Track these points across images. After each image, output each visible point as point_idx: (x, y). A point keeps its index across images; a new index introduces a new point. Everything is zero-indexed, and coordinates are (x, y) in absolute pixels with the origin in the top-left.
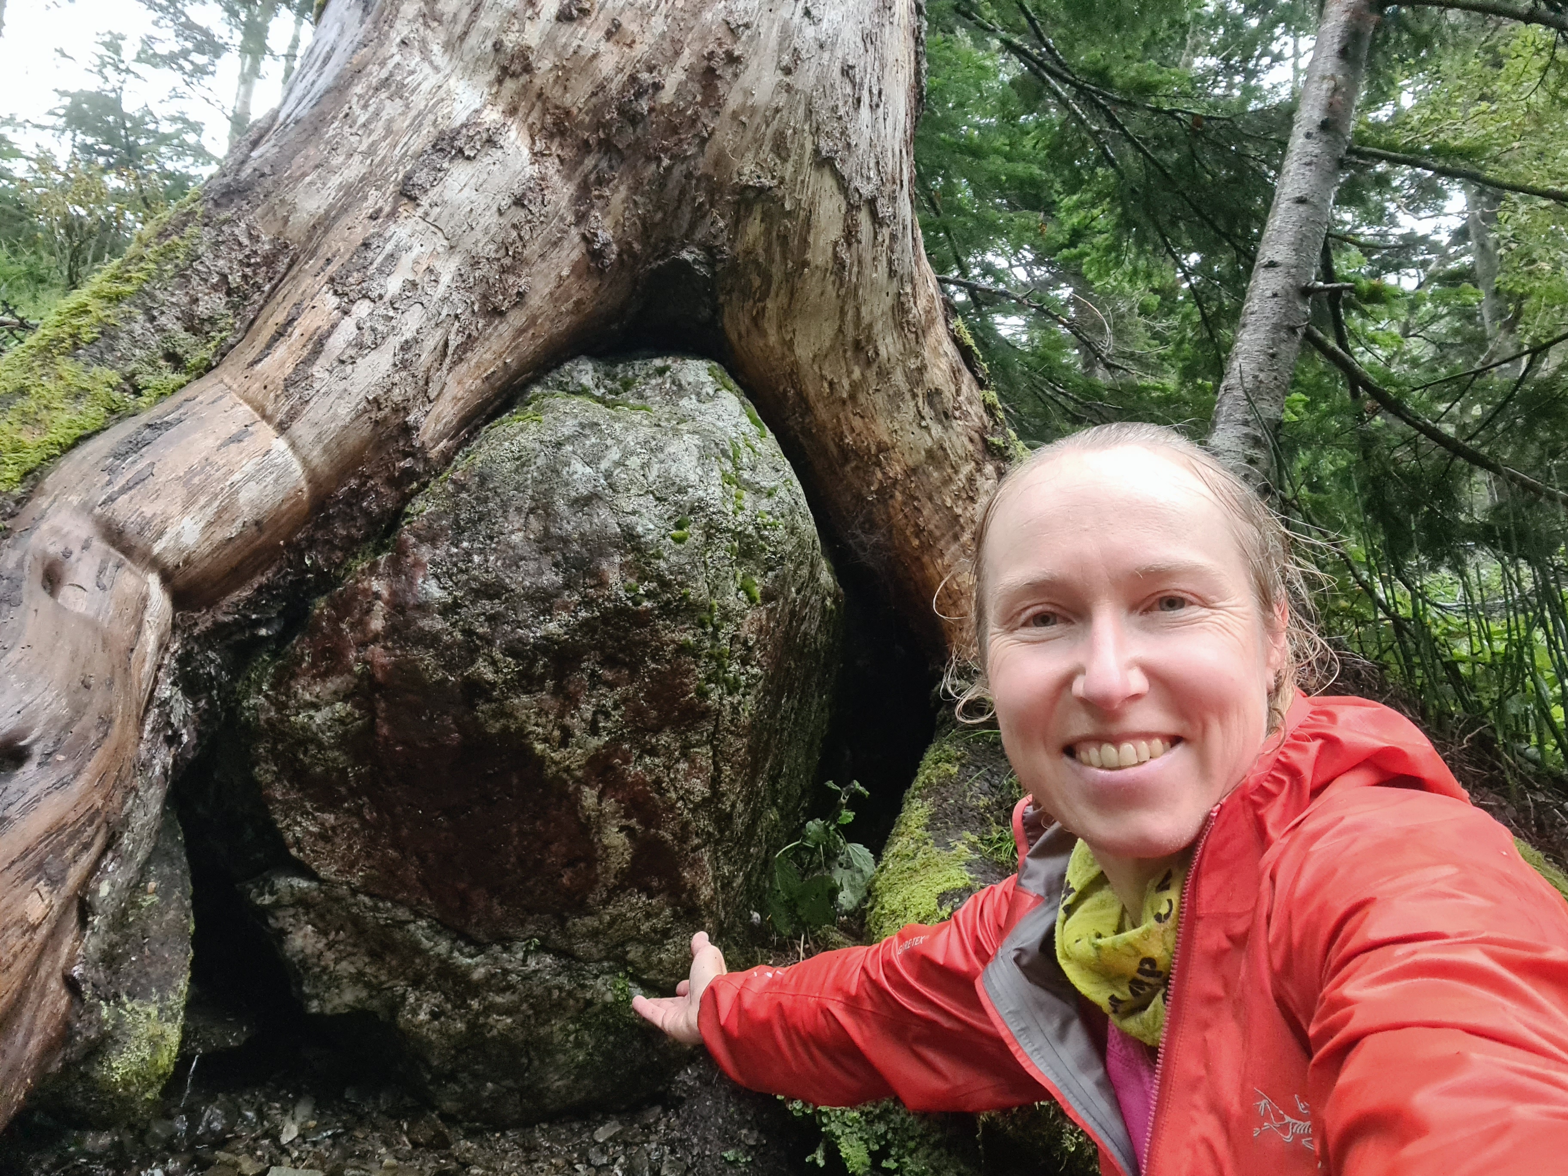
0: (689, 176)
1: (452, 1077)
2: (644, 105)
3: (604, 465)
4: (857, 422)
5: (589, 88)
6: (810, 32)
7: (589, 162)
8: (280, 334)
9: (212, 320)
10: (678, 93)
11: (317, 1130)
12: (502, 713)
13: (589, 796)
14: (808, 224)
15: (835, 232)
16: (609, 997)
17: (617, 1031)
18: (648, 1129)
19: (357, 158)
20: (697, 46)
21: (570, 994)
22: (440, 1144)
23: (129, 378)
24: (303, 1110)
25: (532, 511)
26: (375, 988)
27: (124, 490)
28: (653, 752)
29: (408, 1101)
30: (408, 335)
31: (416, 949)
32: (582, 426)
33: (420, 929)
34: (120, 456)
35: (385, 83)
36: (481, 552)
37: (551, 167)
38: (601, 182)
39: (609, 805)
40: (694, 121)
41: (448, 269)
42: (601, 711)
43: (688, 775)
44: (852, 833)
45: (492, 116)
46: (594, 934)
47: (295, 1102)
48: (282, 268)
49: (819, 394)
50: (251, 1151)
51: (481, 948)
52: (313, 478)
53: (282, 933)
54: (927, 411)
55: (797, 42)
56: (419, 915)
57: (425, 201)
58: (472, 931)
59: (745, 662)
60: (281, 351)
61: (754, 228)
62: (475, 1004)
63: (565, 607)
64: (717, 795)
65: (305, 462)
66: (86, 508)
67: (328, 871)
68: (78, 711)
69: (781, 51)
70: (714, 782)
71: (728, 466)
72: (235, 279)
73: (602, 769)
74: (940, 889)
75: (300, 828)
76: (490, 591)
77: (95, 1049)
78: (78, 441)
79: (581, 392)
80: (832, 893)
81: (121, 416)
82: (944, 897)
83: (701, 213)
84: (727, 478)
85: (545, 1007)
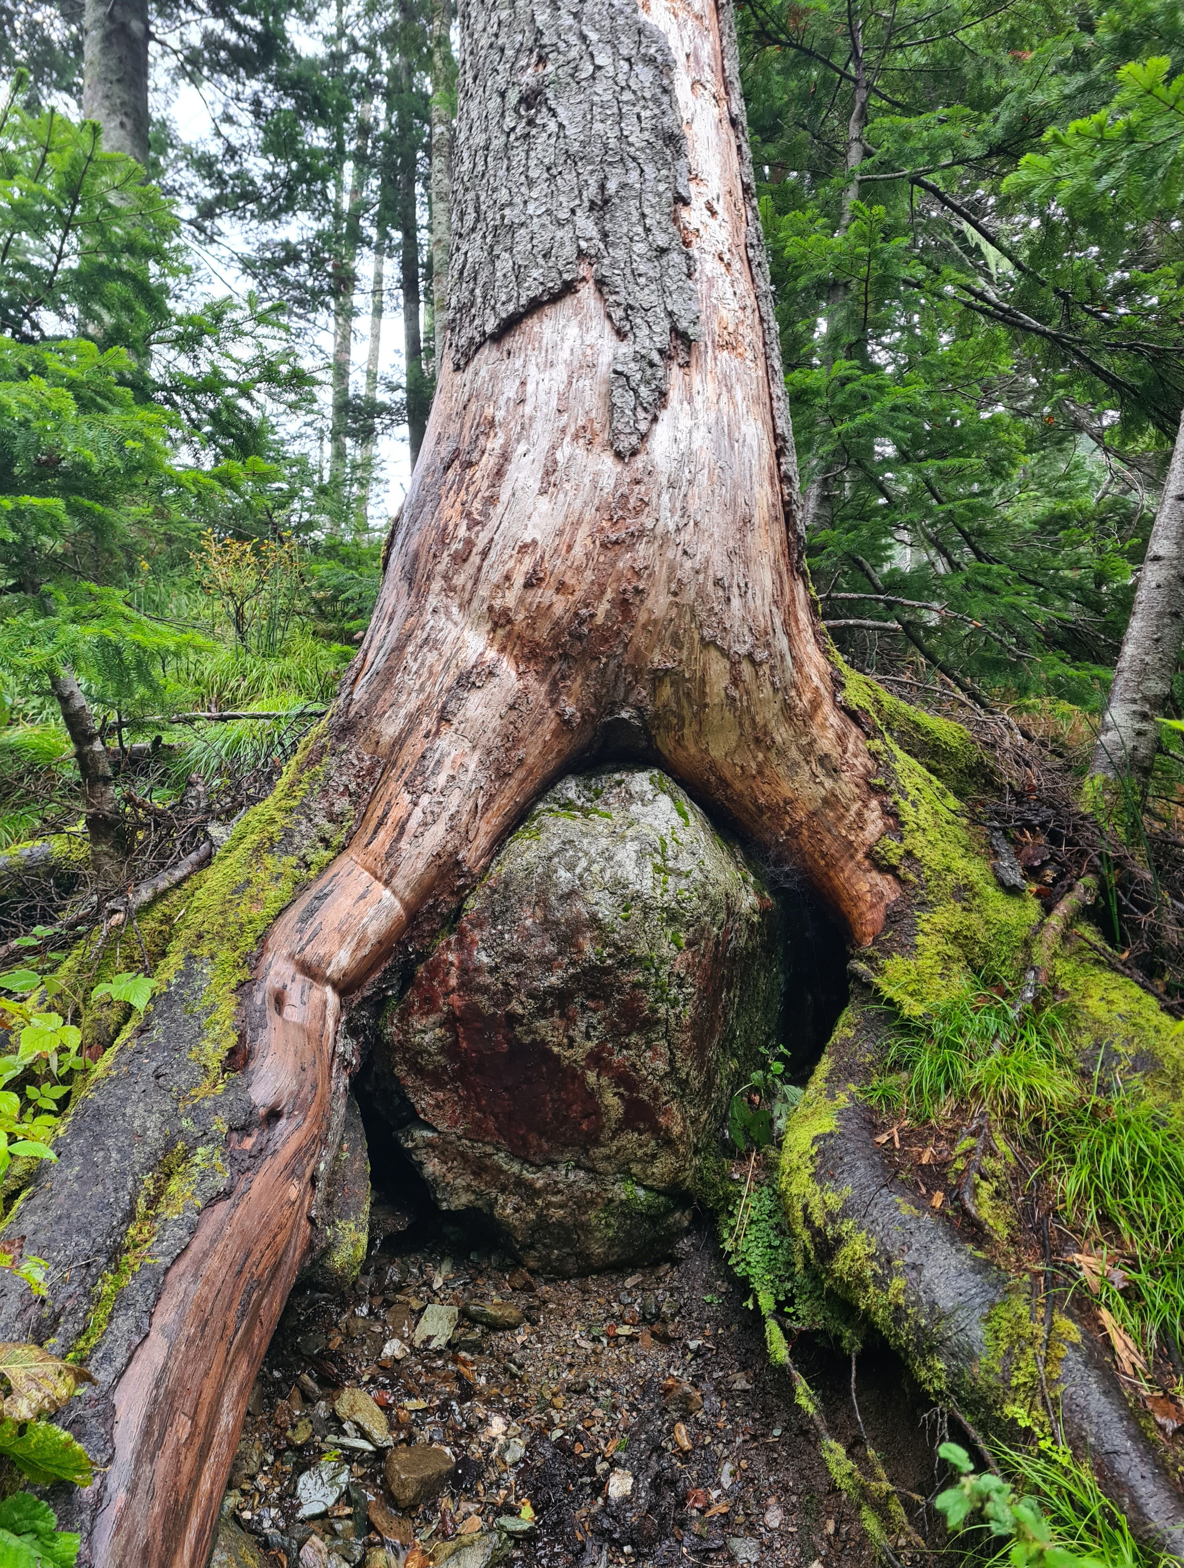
0: (619, 666)
1: (532, 1247)
2: (585, 629)
3: (578, 870)
4: (766, 788)
5: (548, 625)
6: (688, 564)
7: (555, 668)
8: (381, 823)
9: (342, 814)
10: (607, 617)
11: (454, 1280)
12: (530, 1032)
13: (591, 1077)
14: (703, 681)
15: (725, 681)
16: (623, 1197)
17: (632, 1218)
18: (659, 1280)
19: (414, 695)
20: (614, 586)
21: (598, 1195)
22: (528, 1288)
23: (303, 858)
24: (446, 1267)
25: (537, 903)
26: (479, 1194)
27: (309, 941)
28: (628, 1047)
29: (508, 1261)
30: (453, 810)
31: (500, 1170)
32: (564, 843)
33: (500, 1159)
34: (303, 920)
35: (426, 641)
36: (509, 931)
37: (531, 680)
38: (564, 678)
39: (604, 1081)
40: (618, 633)
41: (472, 762)
42: (590, 1026)
43: (652, 1059)
44: (784, 1078)
45: (491, 654)
46: (608, 1158)
47: (441, 1262)
48: (378, 776)
49: (735, 776)
50: (417, 1293)
51: (539, 1168)
52: (406, 906)
53: (421, 1163)
54: (819, 771)
55: (679, 574)
56: (499, 1150)
57: (455, 721)
58: (532, 1159)
59: (680, 986)
60: (382, 834)
61: (667, 691)
62: (540, 1202)
63: (560, 967)
64: (675, 1070)
65: (401, 900)
66: (291, 956)
67: (443, 1127)
68: (301, 1086)
69: (670, 581)
70: (671, 1062)
71: (658, 859)
72: (352, 787)
73: (596, 1059)
74: (815, 1133)
75: (424, 1102)
76: (516, 958)
77: (326, 1252)
78: (281, 912)
79: (568, 805)
80: (771, 1122)
81: (301, 887)
82: (816, 1139)
83: (630, 688)
84: (657, 869)
85: (583, 1203)
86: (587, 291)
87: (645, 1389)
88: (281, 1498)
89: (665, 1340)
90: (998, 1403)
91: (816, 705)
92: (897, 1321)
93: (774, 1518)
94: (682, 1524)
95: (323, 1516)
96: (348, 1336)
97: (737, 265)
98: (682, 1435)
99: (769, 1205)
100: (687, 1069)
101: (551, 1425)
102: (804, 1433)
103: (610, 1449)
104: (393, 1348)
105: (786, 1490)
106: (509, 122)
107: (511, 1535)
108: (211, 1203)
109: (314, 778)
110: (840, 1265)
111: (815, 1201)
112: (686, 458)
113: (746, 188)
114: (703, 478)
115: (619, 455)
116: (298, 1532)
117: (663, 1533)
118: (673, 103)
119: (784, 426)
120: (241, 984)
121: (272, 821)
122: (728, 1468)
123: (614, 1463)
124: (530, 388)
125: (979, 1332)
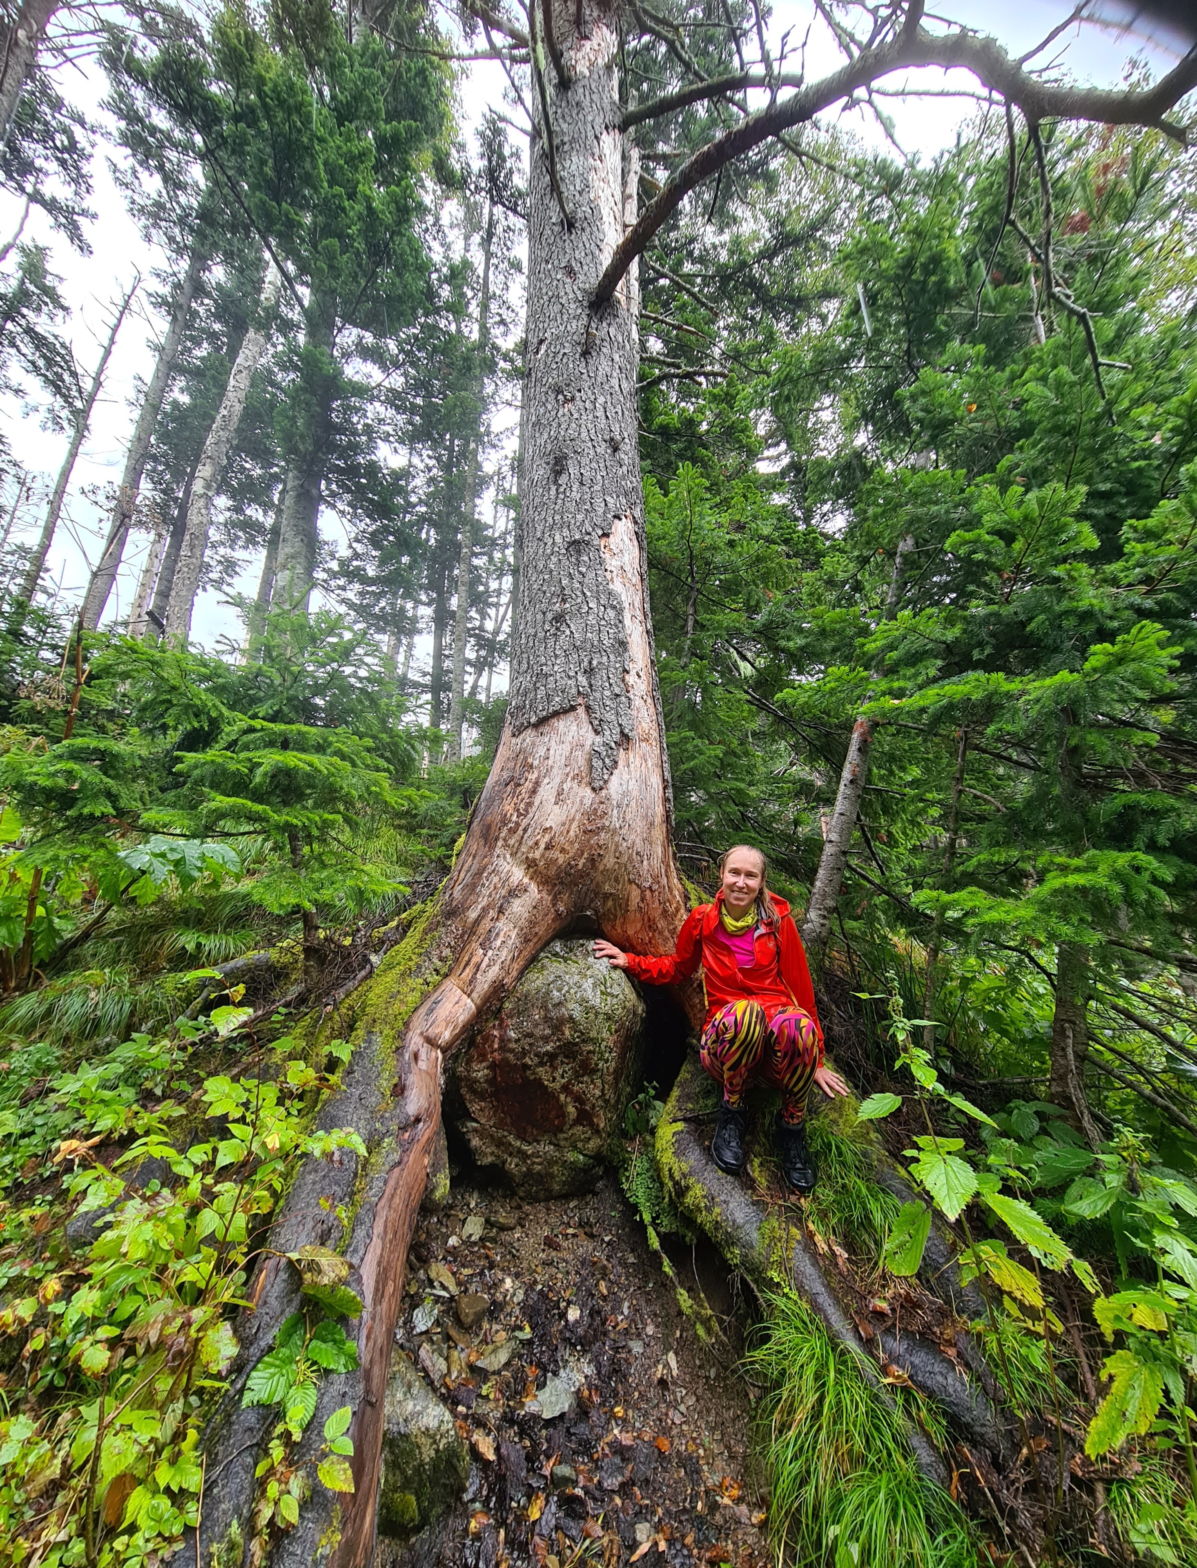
0: (588, 890)
1: (522, 1185)
2: (572, 871)
3: (563, 992)
5: (555, 868)
6: (624, 844)
7: (556, 888)
8: (467, 964)
9: (446, 957)
10: (584, 866)
11: (480, 1202)
12: (534, 1074)
13: (562, 1097)
14: (628, 899)
15: (638, 899)
16: (572, 1159)
17: (575, 1170)
18: (587, 1203)
19: (486, 898)
20: (588, 851)
21: (559, 1158)
22: (519, 1207)
23: (425, 980)
24: (475, 1195)
25: (541, 1007)
26: (498, 1157)
27: (430, 1025)
28: (582, 1083)
29: (508, 1193)
30: (503, 959)
31: (510, 1144)
33: (511, 1138)
34: (427, 1015)
35: (493, 871)
36: (526, 1021)
37: (544, 894)
38: (560, 893)
39: (569, 1100)
40: (588, 874)
41: (514, 934)
42: (565, 1072)
43: (593, 1089)
44: (655, 1098)
45: (526, 880)
46: (566, 1139)
47: (473, 1191)
48: (466, 939)
49: (637, 942)
50: (462, 1210)
51: (530, 1144)
52: (477, 1008)
53: (470, 1140)
55: (620, 849)
56: (511, 1134)
57: (506, 913)
58: (527, 1139)
59: (610, 1052)
60: (467, 970)
61: (610, 903)
62: (529, 1162)
63: (552, 1041)
64: (603, 1094)
65: (475, 1004)
66: (422, 1034)
67: (483, 1121)
68: (430, 1104)
69: (615, 852)
70: (603, 1091)
71: (602, 988)
72: (452, 944)
73: (565, 1088)
74: (674, 1131)
75: (474, 1107)
76: (530, 1035)
77: (432, 1191)
78: (416, 1009)
79: (556, 955)
80: (648, 1121)
81: (425, 996)
82: (674, 1134)
83: (592, 901)
84: (602, 993)
85: (551, 1162)
86: (581, 711)
87: (583, 1263)
88: (405, 1323)
89: (591, 1236)
90: (764, 1270)
91: (677, 910)
92: (716, 1229)
93: (650, 1330)
94: (605, 1334)
95: (427, 1332)
96: (428, 1233)
97: (649, 701)
98: (603, 1287)
99: (647, 1165)
100: (610, 1095)
101: (535, 1282)
102: (664, 1285)
103: (567, 1295)
104: (453, 1241)
105: (655, 1315)
106: (547, 627)
107: (521, 1341)
108: (392, 1168)
109: (433, 938)
110: (688, 1200)
111: (675, 1167)
112: (625, 794)
113: (652, 662)
114: (633, 804)
115: (594, 789)
116: (416, 1341)
117: (596, 1338)
118: (623, 627)
119: (667, 775)
120: (398, 1049)
121: (410, 959)
122: (626, 1304)
123: (569, 1303)
124: (552, 752)
125: (755, 1235)
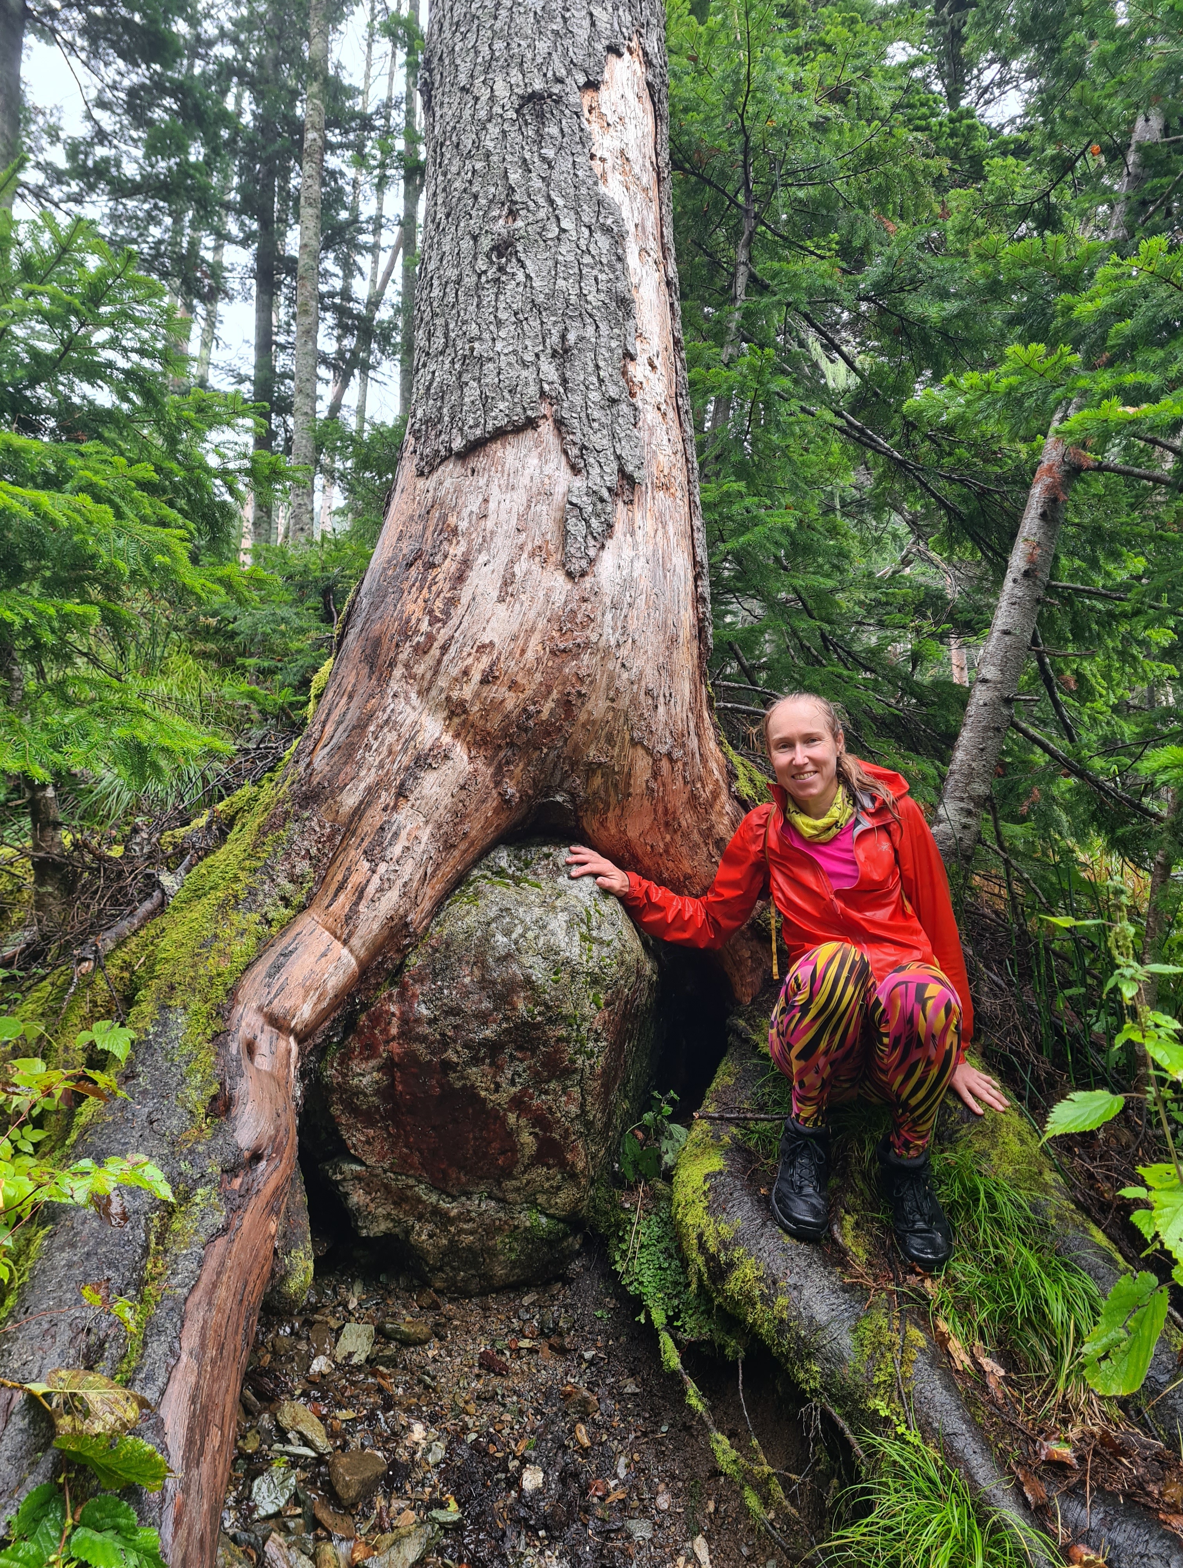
0: (559, 757)
1: (441, 1269)
2: (531, 723)
3: (514, 936)
4: (670, 865)
5: (500, 717)
6: (625, 675)
7: (502, 754)
8: (341, 887)
9: (302, 875)
10: (551, 714)
11: (367, 1300)
12: (462, 1078)
13: (512, 1118)
14: (629, 775)
15: (647, 775)
16: (528, 1224)
17: (533, 1242)
18: (553, 1297)
19: (373, 770)
20: (560, 688)
21: (506, 1222)
22: (435, 1306)
23: (264, 916)
24: (358, 1288)
25: (475, 963)
26: (398, 1222)
27: (276, 995)
28: (546, 1093)
29: (416, 1283)
30: (406, 878)
31: (419, 1200)
32: (501, 910)
33: (421, 1190)
34: (271, 975)
35: (387, 722)
36: (448, 987)
37: (480, 764)
38: (508, 763)
39: (523, 1122)
40: (560, 729)
41: (425, 835)
42: (516, 1073)
43: (566, 1103)
44: (672, 1119)
45: (447, 739)
46: (517, 1190)
47: (353, 1282)
48: (338, 843)
49: (645, 853)
50: (334, 1313)
51: (454, 1199)
52: (360, 963)
53: (347, 1194)
54: (714, 852)
55: (618, 683)
56: (420, 1182)
57: (412, 798)
58: (449, 1190)
59: (596, 1040)
60: (342, 898)
61: (598, 781)
62: (452, 1229)
63: (495, 1021)
64: (584, 1112)
65: (357, 958)
66: (260, 1009)
67: (371, 1161)
68: (278, 1131)
69: (609, 689)
70: (582, 1106)
71: (584, 929)
72: (313, 851)
73: (518, 1103)
74: (706, 1171)
75: (355, 1138)
76: (454, 1011)
77: (284, 1279)
78: (249, 966)
79: (500, 873)
80: (659, 1158)
81: (264, 944)
82: (707, 1177)
83: (565, 776)
84: (584, 938)
85: (492, 1230)
86: (546, 428)
87: (547, 1396)
88: (238, 1501)
89: (561, 1351)
90: (864, 1398)
91: (715, 795)
92: (780, 1332)
93: (663, 1501)
94: (587, 1510)
95: (277, 1515)
96: (275, 1353)
97: (672, 415)
98: (582, 1434)
99: (657, 1231)
100: (595, 1113)
101: (465, 1429)
102: (687, 1428)
103: (520, 1448)
104: (320, 1365)
105: (673, 1477)
106: (481, 265)
107: (442, 1526)
108: (212, 1238)
109: (277, 841)
110: (732, 1286)
111: (709, 1232)
112: (628, 584)
113: (676, 342)
114: (641, 602)
115: (570, 575)
116: (259, 1530)
117: (572, 1517)
118: (625, 270)
119: (702, 554)
120: (216, 1035)
121: (236, 879)
122: (623, 1461)
123: (524, 1461)
124: (492, 505)
125: (848, 1341)
